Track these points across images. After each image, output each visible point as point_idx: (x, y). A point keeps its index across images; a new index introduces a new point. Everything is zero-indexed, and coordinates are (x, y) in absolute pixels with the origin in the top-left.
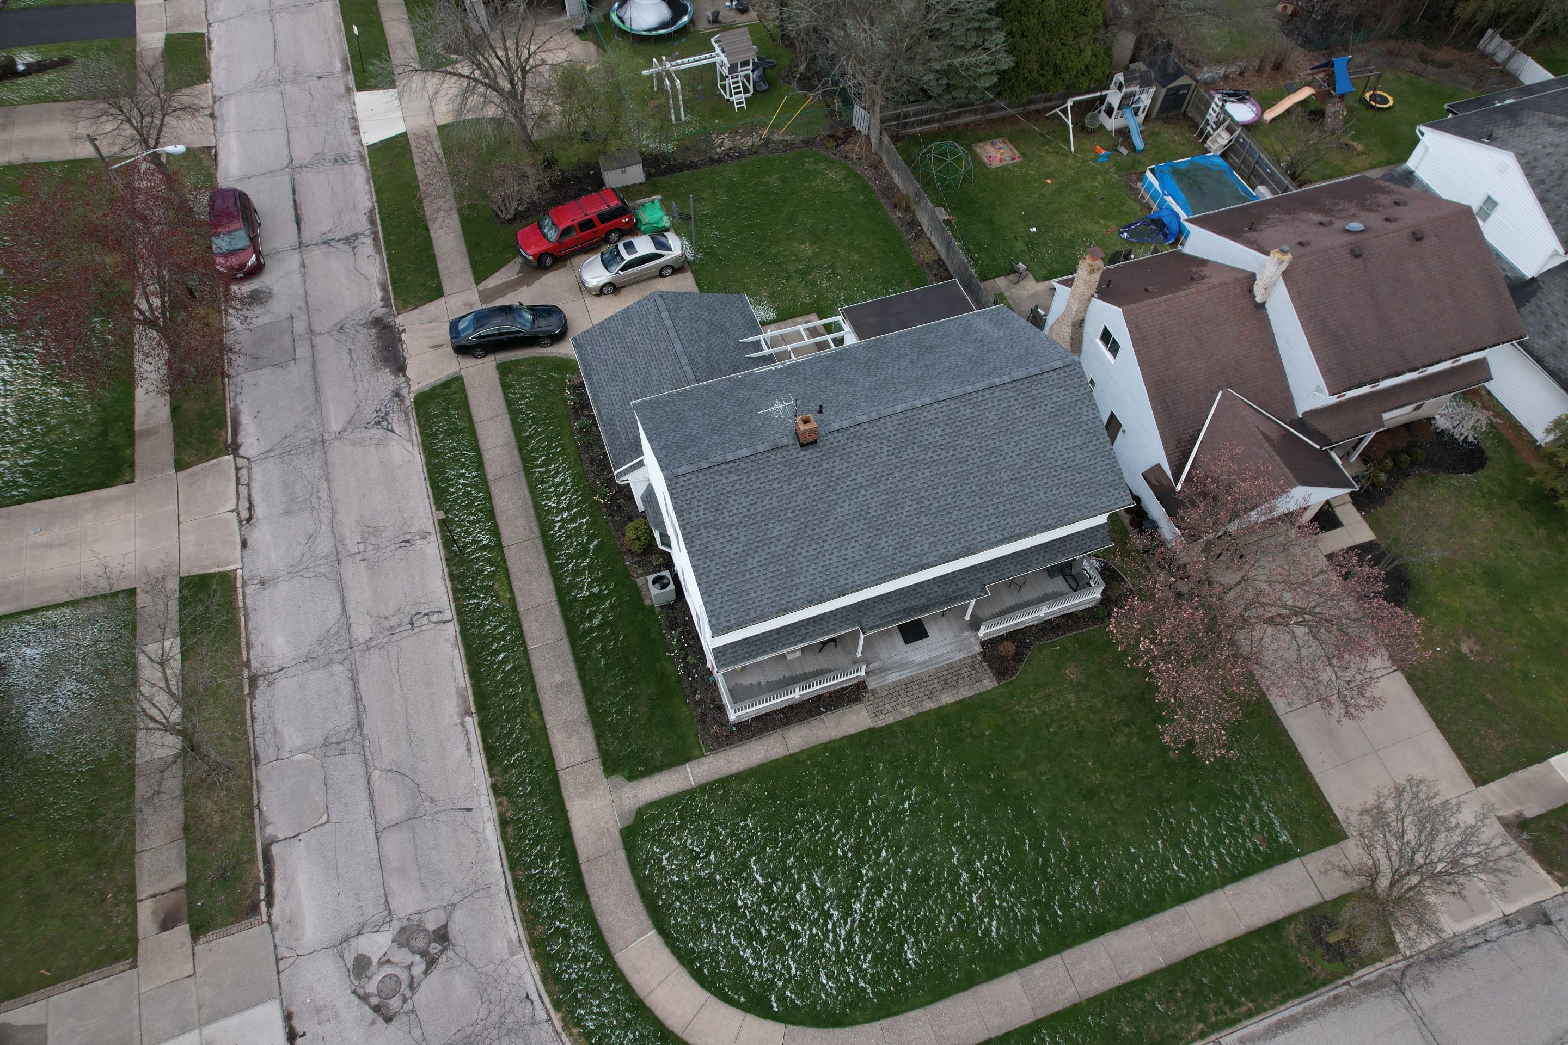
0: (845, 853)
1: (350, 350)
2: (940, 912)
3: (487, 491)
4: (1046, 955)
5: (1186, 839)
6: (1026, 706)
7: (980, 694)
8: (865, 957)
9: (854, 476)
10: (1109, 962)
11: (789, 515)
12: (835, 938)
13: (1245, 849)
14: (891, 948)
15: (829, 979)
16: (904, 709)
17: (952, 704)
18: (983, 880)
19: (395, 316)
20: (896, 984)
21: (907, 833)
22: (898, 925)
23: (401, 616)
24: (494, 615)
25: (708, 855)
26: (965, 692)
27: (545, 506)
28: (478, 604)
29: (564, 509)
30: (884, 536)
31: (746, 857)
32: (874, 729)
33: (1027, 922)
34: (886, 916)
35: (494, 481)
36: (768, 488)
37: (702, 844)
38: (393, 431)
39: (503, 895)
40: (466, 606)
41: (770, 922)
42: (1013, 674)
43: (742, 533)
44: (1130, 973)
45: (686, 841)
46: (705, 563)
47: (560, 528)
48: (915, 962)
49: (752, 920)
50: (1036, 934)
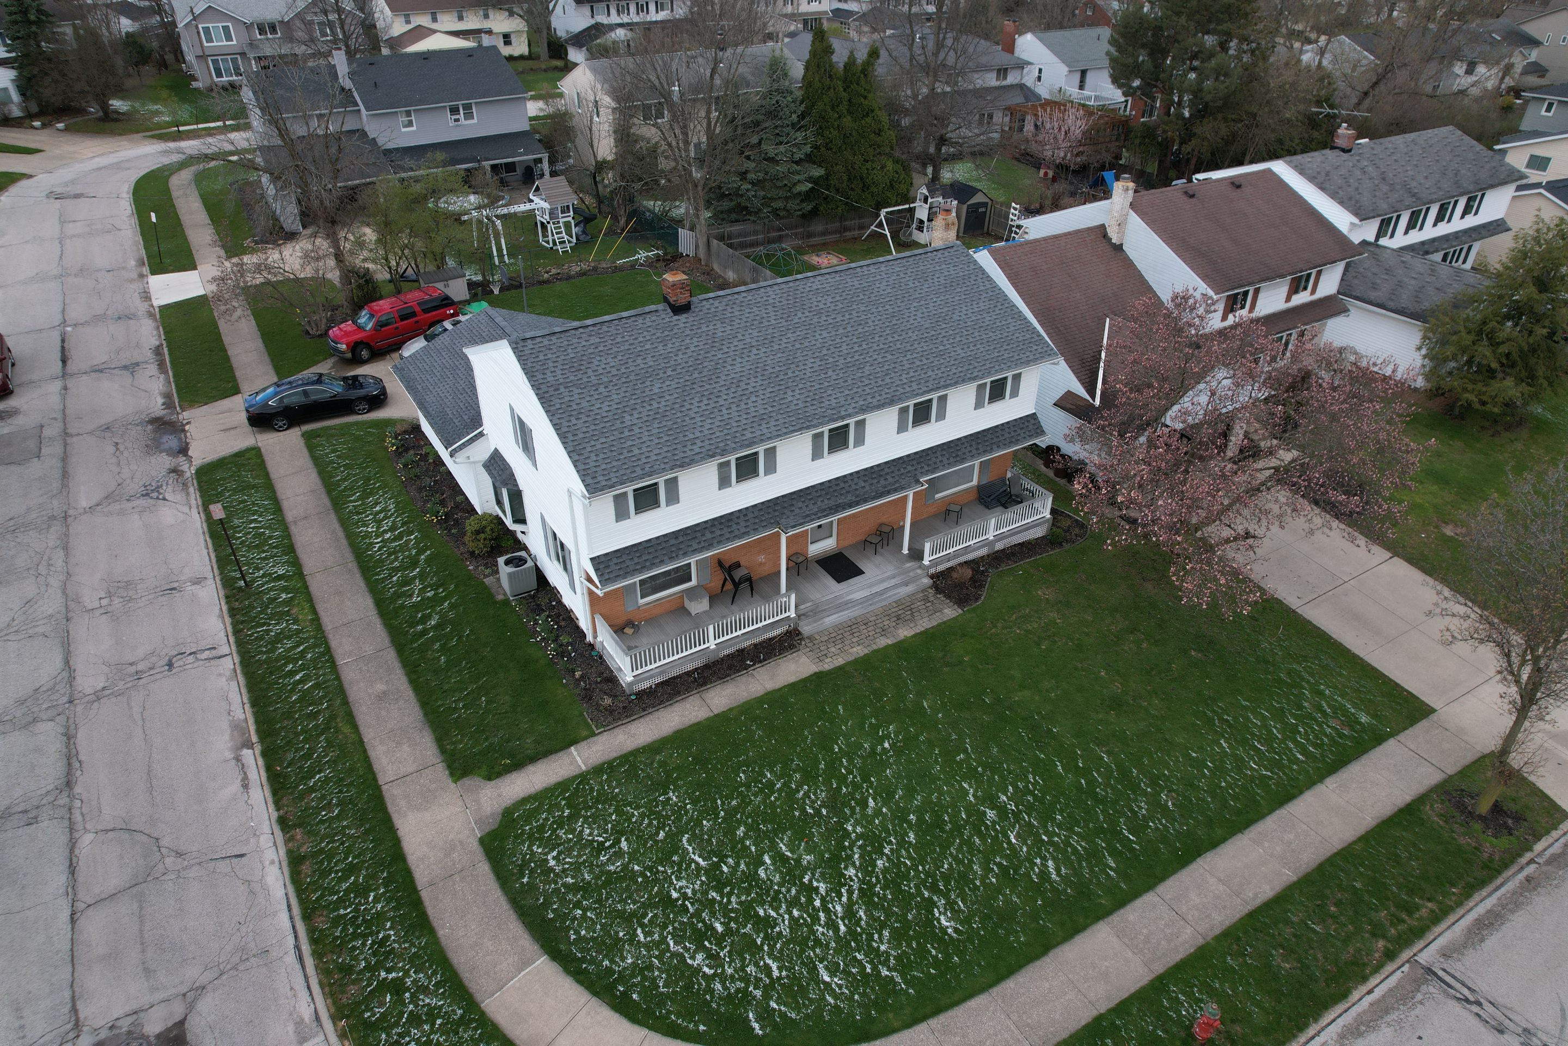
0: (817, 812)
1: (117, 444)
2: (971, 861)
3: (286, 530)
4: (1135, 894)
5: (1253, 735)
6: (1004, 628)
7: (944, 623)
8: (881, 935)
9: (740, 337)
10: (1221, 888)
11: (669, 373)
12: (829, 918)
13: (1326, 735)
14: (914, 918)
15: (832, 974)
16: (855, 649)
17: (913, 636)
18: (1017, 815)
19: (178, 413)
20: (936, 963)
21: (898, 775)
22: (917, 886)
23: (154, 659)
24: (289, 638)
25: (617, 842)
26: (924, 624)
27: (361, 532)
28: (268, 631)
29: (385, 532)
30: (789, 391)
31: (674, 838)
32: (821, 672)
33: (1093, 855)
34: (896, 877)
35: (295, 522)
36: (639, 349)
37: (606, 831)
38: (164, 499)
39: (291, 958)
40: (251, 635)
41: (726, 911)
42: (977, 599)
43: (614, 392)
44: (1256, 895)
45: (581, 832)
46: (570, 421)
47: (380, 549)
48: (956, 930)
49: (697, 914)
50: (1111, 868)
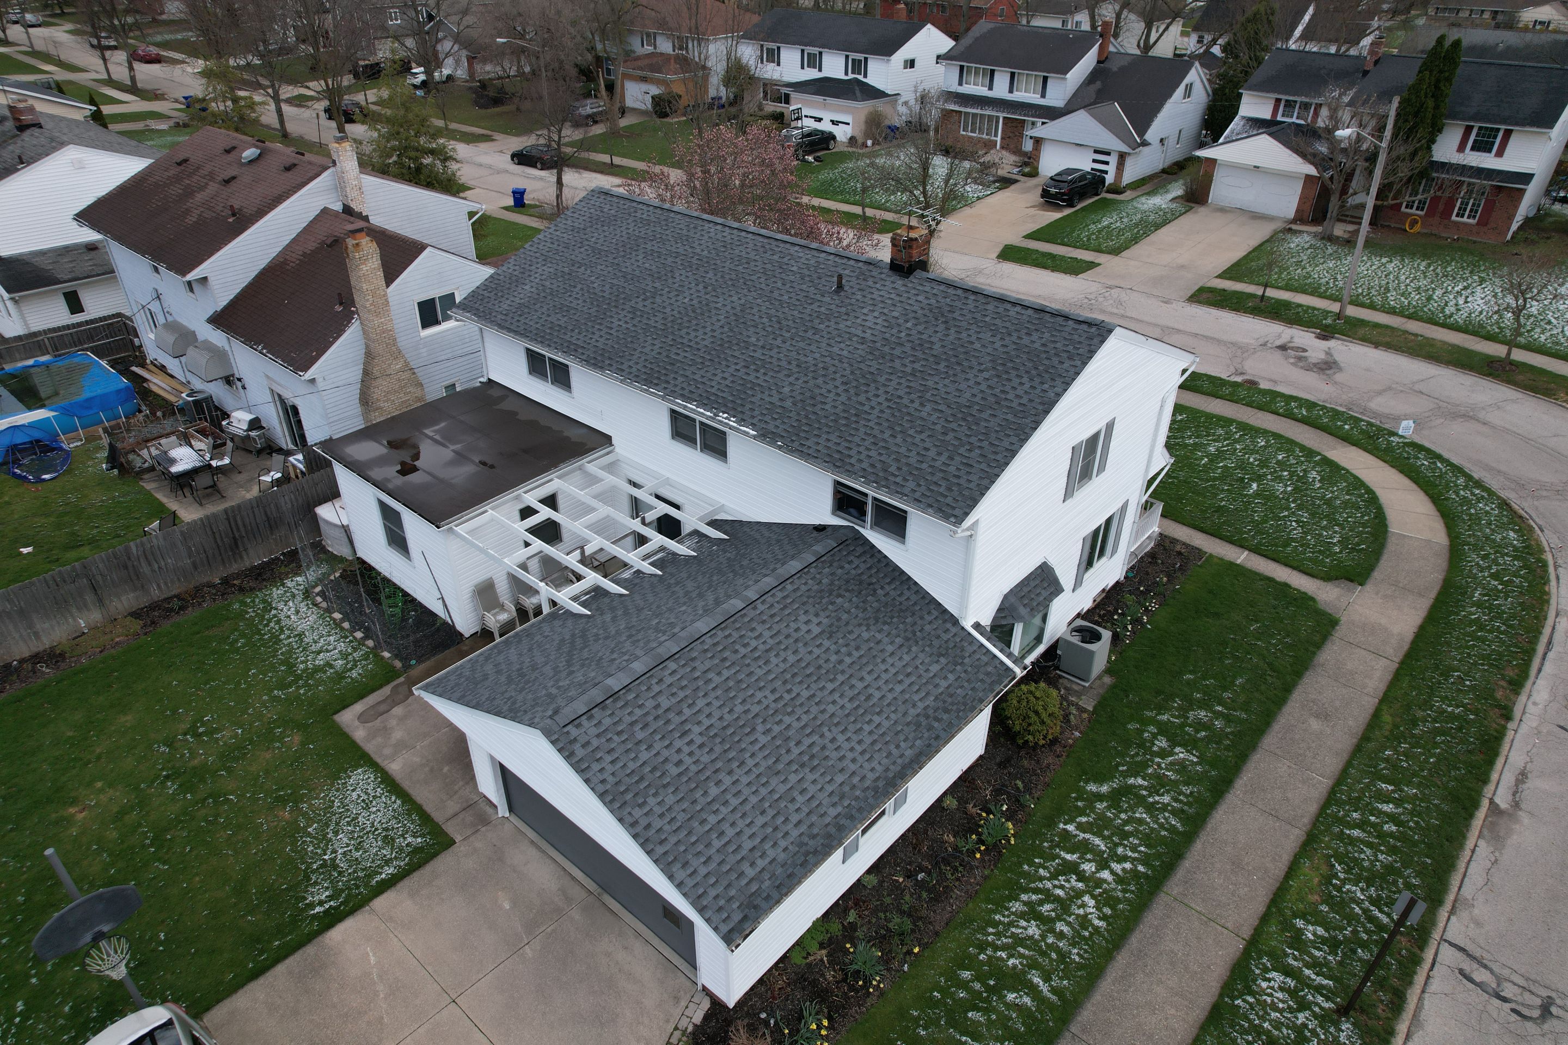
27: (1103, 918)
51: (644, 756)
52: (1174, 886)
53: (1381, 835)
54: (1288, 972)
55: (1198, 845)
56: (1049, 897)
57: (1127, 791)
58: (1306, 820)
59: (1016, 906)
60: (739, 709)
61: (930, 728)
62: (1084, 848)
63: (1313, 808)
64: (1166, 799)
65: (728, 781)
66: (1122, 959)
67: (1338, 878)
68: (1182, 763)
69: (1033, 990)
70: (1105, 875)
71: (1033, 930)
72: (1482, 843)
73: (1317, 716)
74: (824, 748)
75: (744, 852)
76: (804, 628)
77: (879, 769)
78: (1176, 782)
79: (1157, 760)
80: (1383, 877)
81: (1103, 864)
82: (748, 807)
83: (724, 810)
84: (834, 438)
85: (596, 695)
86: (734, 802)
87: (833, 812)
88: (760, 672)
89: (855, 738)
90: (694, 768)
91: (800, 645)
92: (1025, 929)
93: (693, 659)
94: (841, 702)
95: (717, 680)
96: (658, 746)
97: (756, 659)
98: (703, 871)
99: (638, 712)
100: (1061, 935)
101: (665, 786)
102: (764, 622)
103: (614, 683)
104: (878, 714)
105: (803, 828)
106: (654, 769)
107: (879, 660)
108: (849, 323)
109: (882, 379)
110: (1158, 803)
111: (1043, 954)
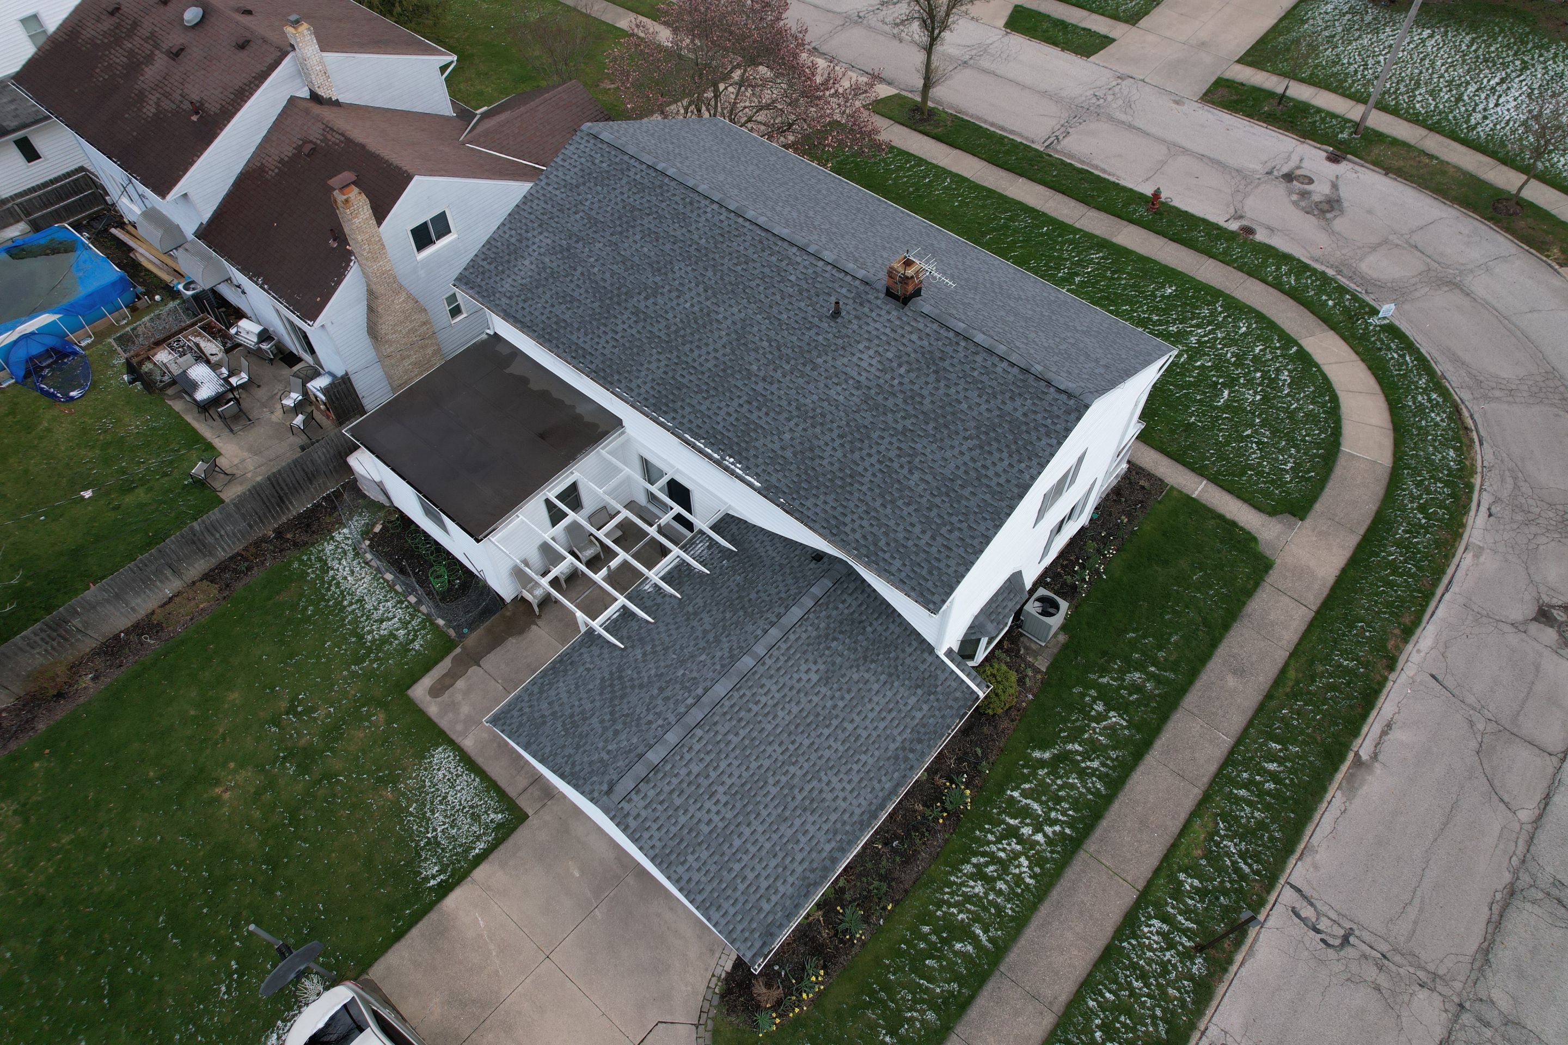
2: (1120, 285)
3: (1077, 999)
4: (1080, 230)
5: (919, 182)
8: (1200, 314)
10: (1051, 203)
12: (1210, 334)
13: (894, 158)
14: (1177, 302)
15: (1240, 328)
20: (1196, 292)
22: (1157, 303)
29: (1020, 841)
34: (1160, 311)
40: (1257, 873)
44: (1048, 192)
47: (1052, 823)
48: (1170, 287)
51: (682, 820)
52: (1091, 845)
53: (1262, 793)
54: (1165, 919)
55: (1116, 805)
56: (994, 859)
57: (1064, 757)
58: (1206, 780)
59: (968, 868)
60: (754, 765)
61: (906, 759)
62: (1025, 813)
63: (1213, 768)
64: (1095, 764)
65: (747, 831)
66: (1044, 909)
67: (1219, 835)
68: (1112, 727)
69: (975, 939)
70: (1039, 837)
71: (979, 889)
72: (1339, 794)
73: (1234, 673)
74: (821, 791)
75: (762, 891)
76: (805, 677)
77: (864, 803)
78: (1106, 746)
79: (1094, 725)
80: (1253, 833)
81: (1038, 829)
82: (764, 852)
83: (746, 858)
84: (830, 499)
85: (640, 770)
86: (753, 850)
87: (828, 847)
88: (769, 727)
89: (846, 778)
90: (721, 825)
91: (802, 695)
92: (973, 887)
93: (715, 724)
94: (834, 746)
95: (735, 740)
96: (692, 810)
97: (766, 715)
98: (732, 911)
99: (675, 781)
100: (1000, 893)
101: (700, 844)
102: (771, 677)
103: (654, 757)
104: (865, 752)
105: (806, 865)
106: (691, 830)
107: (866, 700)
108: (845, 360)
109: (875, 435)
110: (1088, 768)
111: (985, 909)
